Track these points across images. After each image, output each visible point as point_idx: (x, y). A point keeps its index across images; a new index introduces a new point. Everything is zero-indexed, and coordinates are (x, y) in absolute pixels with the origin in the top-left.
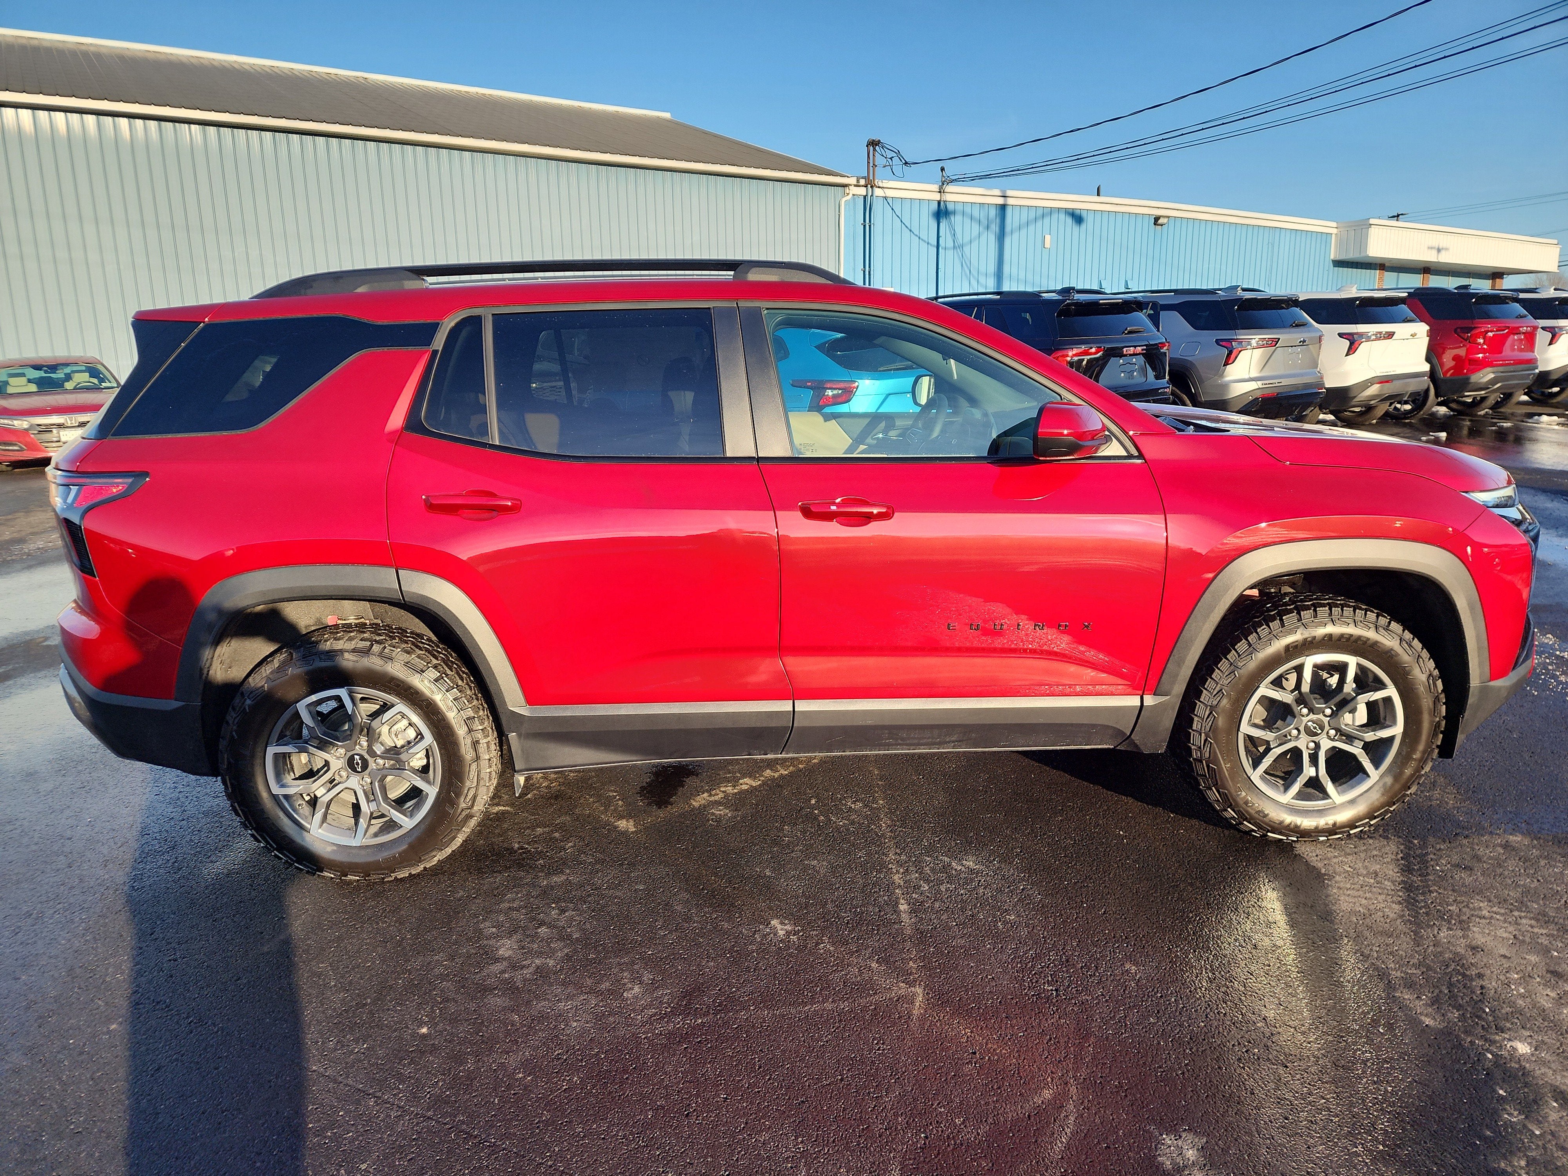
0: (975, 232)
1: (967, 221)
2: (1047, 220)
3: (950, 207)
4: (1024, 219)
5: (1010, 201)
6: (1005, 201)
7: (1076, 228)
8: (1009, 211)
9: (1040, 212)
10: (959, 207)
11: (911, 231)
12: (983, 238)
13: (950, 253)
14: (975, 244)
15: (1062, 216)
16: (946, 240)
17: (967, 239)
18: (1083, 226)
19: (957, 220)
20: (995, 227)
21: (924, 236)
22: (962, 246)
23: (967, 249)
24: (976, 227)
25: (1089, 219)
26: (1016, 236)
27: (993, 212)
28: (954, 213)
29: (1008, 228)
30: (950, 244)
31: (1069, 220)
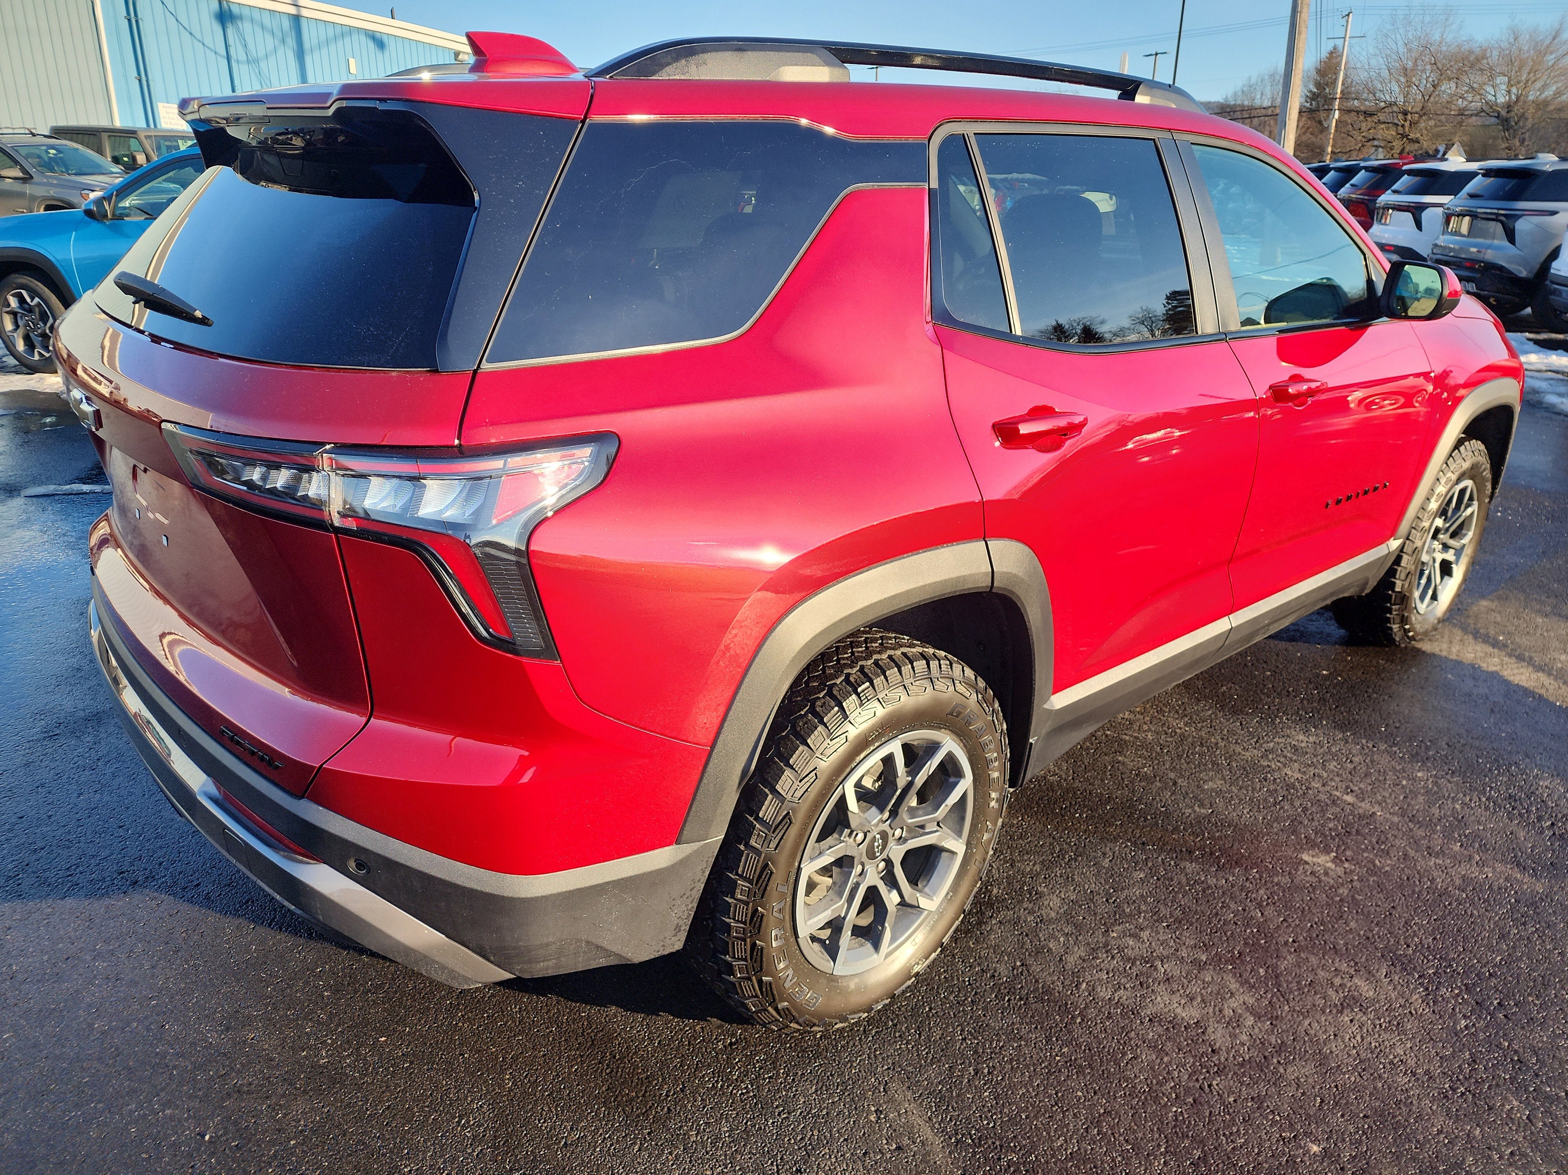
0: (270, 47)
1: (258, 31)
2: (347, 40)
3: (235, 10)
4: (323, 38)
5: (305, 13)
6: (299, 11)
7: (379, 55)
8: (304, 23)
9: (338, 30)
10: (246, 12)
11: (191, 34)
12: (281, 52)
13: (244, 68)
14: (272, 59)
15: (363, 38)
16: (237, 52)
17: (261, 54)
18: (387, 53)
19: (246, 26)
20: (291, 41)
21: (208, 42)
22: (257, 61)
23: (263, 65)
24: (269, 39)
25: (391, 44)
26: (316, 55)
27: (286, 24)
28: (241, 18)
29: (307, 46)
30: (242, 57)
31: (371, 44)
